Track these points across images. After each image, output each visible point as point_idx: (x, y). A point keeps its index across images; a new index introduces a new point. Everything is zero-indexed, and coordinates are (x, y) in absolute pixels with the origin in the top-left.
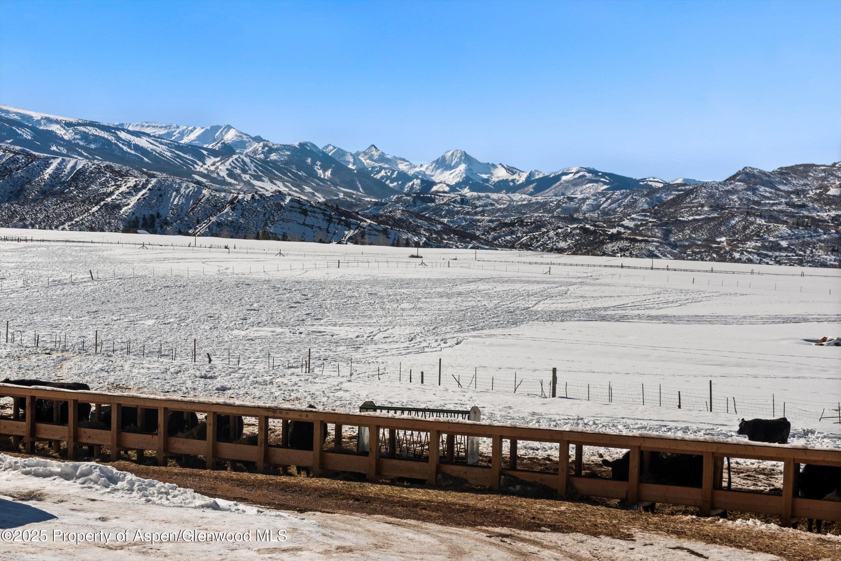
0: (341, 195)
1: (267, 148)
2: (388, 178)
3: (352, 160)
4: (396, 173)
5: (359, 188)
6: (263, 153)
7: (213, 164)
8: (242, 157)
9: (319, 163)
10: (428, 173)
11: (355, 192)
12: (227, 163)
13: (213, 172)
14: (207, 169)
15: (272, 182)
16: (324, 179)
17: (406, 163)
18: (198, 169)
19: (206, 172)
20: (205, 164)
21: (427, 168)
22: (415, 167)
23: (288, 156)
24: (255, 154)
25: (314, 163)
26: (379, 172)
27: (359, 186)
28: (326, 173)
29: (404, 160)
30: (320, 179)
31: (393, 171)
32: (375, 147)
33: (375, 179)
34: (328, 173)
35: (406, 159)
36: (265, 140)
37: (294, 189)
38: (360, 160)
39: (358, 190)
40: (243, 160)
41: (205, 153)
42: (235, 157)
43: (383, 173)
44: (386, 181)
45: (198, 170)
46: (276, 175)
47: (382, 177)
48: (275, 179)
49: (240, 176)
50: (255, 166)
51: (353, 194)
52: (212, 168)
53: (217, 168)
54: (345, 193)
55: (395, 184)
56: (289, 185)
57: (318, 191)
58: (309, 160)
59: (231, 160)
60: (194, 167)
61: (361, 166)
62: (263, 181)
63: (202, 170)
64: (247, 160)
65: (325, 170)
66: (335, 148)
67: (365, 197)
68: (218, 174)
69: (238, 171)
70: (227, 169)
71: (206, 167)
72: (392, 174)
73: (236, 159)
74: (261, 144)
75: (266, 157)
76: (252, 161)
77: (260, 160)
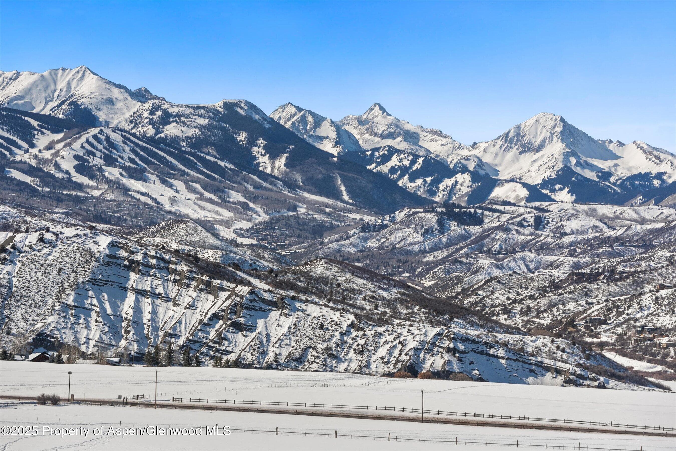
0: (302, 210)
1: (159, 113)
2: (404, 170)
3: (333, 135)
4: (420, 160)
5: (340, 193)
6: (151, 122)
7: (49, 147)
8: (108, 131)
9: (261, 141)
10: (487, 159)
11: (330, 202)
12: (77, 145)
13: (47, 162)
14: (36, 157)
15: (164, 182)
16: (271, 175)
17: (444, 141)
18: (20, 156)
19: (33, 162)
20: (32, 146)
21: (485, 151)
22: (460, 147)
23: (201, 127)
24: (136, 126)
25: (252, 142)
26: (386, 159)
27: (343, 188)
28: (277, 163)
29: (439, 133)
30: (263, 176)
31: (416, 157)
32: (381, 108)
33: (379, 174)
34: (281, 162)
35: (444, 132)
36: (157, 98)
37: (208, 195)
38: (350, 135)
39: (337, 196)
40: (108, 139)
41: (35, 123)
42: (94, 131)
43: (394, 161)
44: (401, 177)
45: (18, 158)
46: (173, 168)
47: (393, 170)
48: (172, 176)
49: (100, 170)
50: (133, 151)
51: (327, 206)
52: (47, 155)
53: (56, 154)
54: (311, 204)
55: (419, 182)
56: (198, 186)
57: (255, 199)
58: (242, 137)
59: (83, 139)
60: (11, 153)
61: (352, 148)
62: (145, 180)
63: (26, 158)
64: (117, 138)
65: (274, 156)
66: (299, 109)
67: (351, 212)
68: (57, 166)
69: (98, 161)
70: (76, 157)
71: (34, 151)
72: (413, 162)
73: (95, 137)
74: (148, 105)
75: (158, 132)
76: (126, 140)
77: (144, 138)
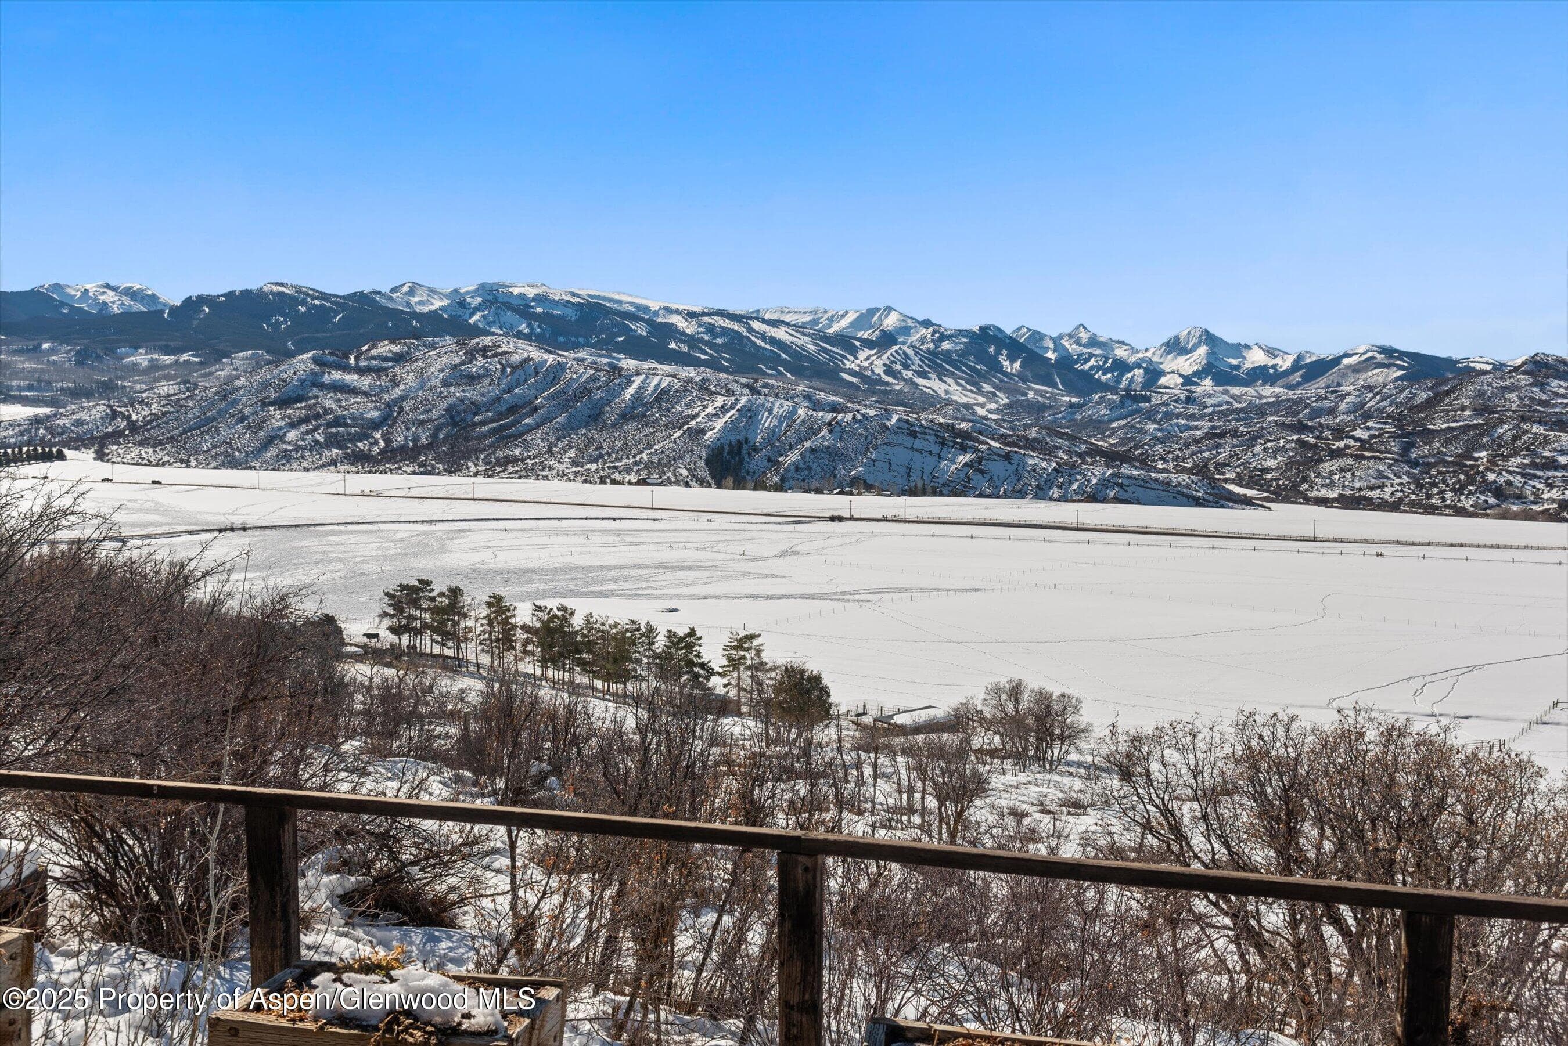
0: (1031, 395)
1: (937, 335)
2: (1099, 368)
3: (1052, 346)
4: (1110, 361)
5: (1057, 384)
6: (932, 341)
7: (867, 359)
8: (904, 348)
9: (1005, 352)
10: (1155, 359)
11: (1050, 390)
12: (884, 357)
13: (866, 368)
14: (859, 365)
15: (941, 380)
16: (1010, 373)
17: (1126, 347)
18: (848, 365)
19: (857, 369)
20: (857, 358)
21: (1154, 354)
22: (1138, 352)
23: (965, 344)
24: (923, 344)
25: (998, 352)
26: (1087, 360)
27: (1058, 380)
28: (1015, 365)
29: (1123, 343)
30: (1005, 374)
31: (1107, 359)
32: (1084, 327)
33: (1082, 370)
34: (1017, 365)
35: (1126, 342)
36: (935, 325)
37: (969, 387)
38: (1063, 346)
39: (1055, 386)
40: (904, 352)
41: (858, 344)
42: (896, 348)
43: (1093, 362)
44: (1097, 372)
45: (848, 367)
46: (947, 370)
47: (1092, 368)
48: (946, 376)
49: (900, 372)
50: (920, 360)
51: (1047, 392)
52: (866, 364)
53: (872, 363)
54: (1037, 392)
55: (1109, 375)
56: (963, 382)
57: (1000, 389)
58: (992, 349)
59: (889, 352)
60: (843, 363)
61: (1064, 354)
62: (929, 379)
63: (853, 366)
64: (910, 352)
65: (1012, 361)
66: (1029, 330)
67: (1063, 396)
68: (872, 371)
69: (899, 367)
70: (884, 365)
71: (858, 362)
72: (1105, 362)
73: (896, 351)
74: (931, 330)
75: (937, 347)
76: (916, 353)
77: (928, 351)
